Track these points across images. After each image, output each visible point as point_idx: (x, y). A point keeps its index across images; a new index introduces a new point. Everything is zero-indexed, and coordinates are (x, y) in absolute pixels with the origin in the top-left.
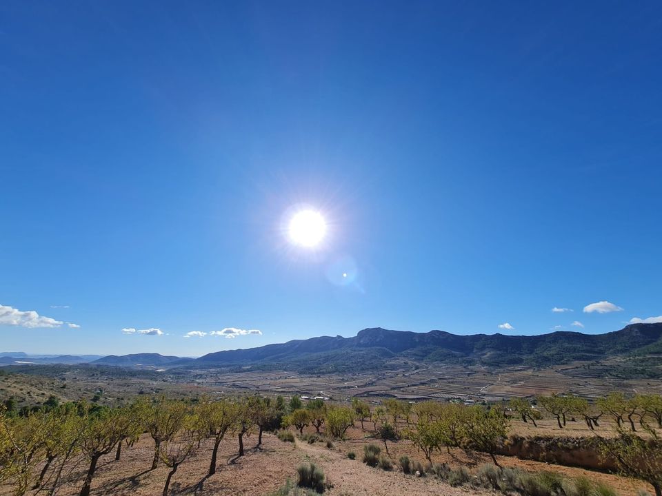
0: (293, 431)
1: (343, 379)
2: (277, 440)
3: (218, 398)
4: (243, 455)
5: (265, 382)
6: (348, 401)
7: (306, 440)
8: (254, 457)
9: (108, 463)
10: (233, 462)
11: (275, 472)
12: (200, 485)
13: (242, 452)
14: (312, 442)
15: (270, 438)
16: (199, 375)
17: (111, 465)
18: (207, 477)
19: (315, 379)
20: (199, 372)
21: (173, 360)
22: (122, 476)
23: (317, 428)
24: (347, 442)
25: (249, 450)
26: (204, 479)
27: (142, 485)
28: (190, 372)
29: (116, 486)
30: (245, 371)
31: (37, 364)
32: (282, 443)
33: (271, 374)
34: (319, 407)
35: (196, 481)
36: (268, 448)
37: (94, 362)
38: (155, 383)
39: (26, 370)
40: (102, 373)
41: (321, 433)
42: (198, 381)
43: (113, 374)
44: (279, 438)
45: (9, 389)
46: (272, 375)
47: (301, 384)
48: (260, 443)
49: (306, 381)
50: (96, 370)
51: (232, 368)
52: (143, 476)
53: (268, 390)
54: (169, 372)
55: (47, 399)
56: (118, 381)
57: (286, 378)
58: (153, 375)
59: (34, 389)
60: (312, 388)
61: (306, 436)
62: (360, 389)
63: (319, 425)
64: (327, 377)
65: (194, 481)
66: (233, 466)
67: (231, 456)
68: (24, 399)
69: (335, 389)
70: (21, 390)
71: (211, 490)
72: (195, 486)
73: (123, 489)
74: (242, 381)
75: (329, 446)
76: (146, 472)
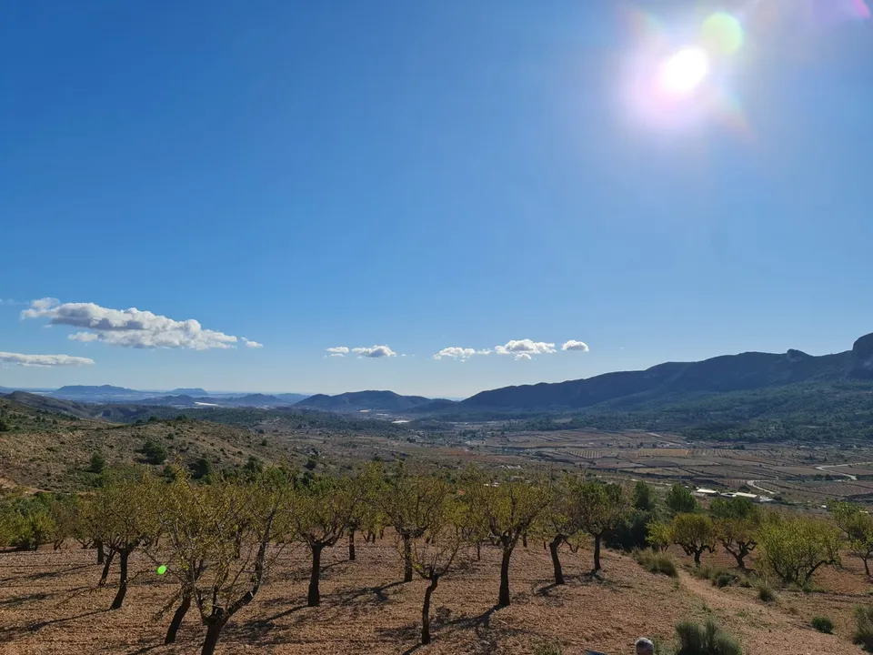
0: (675, 556)
1: (811, 458)
2: (636, 567)
3: (513, 477)
4: (563, 583)
5: (607, 452)
6: (828, 509)
7: (707, 578)
8: (587, 590)
9: (341, 562)
10: (544, 592)
11: (629, 625)
12: (484, 618)
13: (559, 578)
14: (722, 582)
15: (618, 562)
16: (471, 432)
17: (345, 565)
18: (497, 608)
19: (730, 453)
20: (467, 426)
21: (417, 404)
22: (361, 585)
23: (739, 559)
24: (816, 596)
25: (574, 577)
26: (490, 611)
27: (391, 603)
28: (453, 426)
29: (356, 596)
30: (559, 428)
31: (222, 407)
32: (648, 575)
33: (619, 437)
34: (742, 513)
35: (477, 611)
36: (614, 580)
37: (296, 405)
38: (396, 444)
39: (211, 415)
40: (312, 423)
41: (748, 572)
42: (469, 442)
43: (328, 426)
44: (640, 563)
45: (198, 443)
46: (623, 439)
47: (693, 462)
48: (598, 566)
49: (708, 456)
50: (301, 418)
51: (532, 420)
52: (392, 589)
53: (615, 470)
54: (415, 424)
55: (247, 461)
56: (339, 438)
57: (654, 446)
58: (390, 430)
59: (227, 446)
60: (722, 471)
61: (707, 571)
62: (864, 483)
63: (744, 552)
64: (763, 450)
65: (474, 611)
66: (543, 600)
67: (540, 582)
68: (219, 459)
69: (789, 478)
70: (212, 445)
71: (504, 630)
72: (476, 619)
73: (365, 603)
74: (556, 448)
75: (765, 597)
76: (396, 584)
